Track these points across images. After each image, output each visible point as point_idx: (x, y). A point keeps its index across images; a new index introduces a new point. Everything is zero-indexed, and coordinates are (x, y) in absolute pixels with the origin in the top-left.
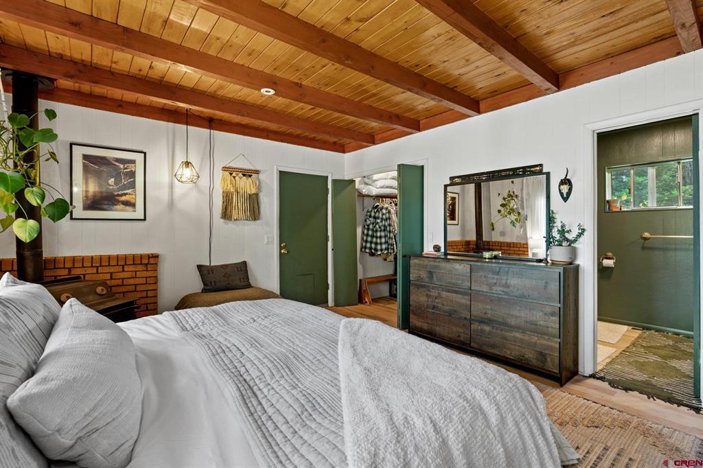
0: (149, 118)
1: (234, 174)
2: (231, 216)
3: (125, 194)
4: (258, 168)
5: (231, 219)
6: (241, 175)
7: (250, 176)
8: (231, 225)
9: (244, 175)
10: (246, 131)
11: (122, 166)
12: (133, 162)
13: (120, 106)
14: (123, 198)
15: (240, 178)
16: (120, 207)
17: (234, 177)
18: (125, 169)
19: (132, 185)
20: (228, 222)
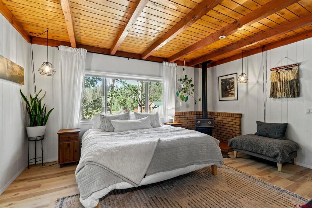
0: (239, 59)
1: (279, 71)
2: (276, 95)
3: (231, 91)
4: (298, 62)
5: (276, 98)
6: (284, 70)
7: (291, 69)
8: (278, 101)
9: (286, 70)
10: (287, 41)
11: (230, 81)
12: (233, 78)
13: (230, 59)
14: (231, 92)
15: (283, 72)
16: (230, 95)
17: (279, 73)
18: (231, 81)
19: (233, 87)
20: (275, 99)
